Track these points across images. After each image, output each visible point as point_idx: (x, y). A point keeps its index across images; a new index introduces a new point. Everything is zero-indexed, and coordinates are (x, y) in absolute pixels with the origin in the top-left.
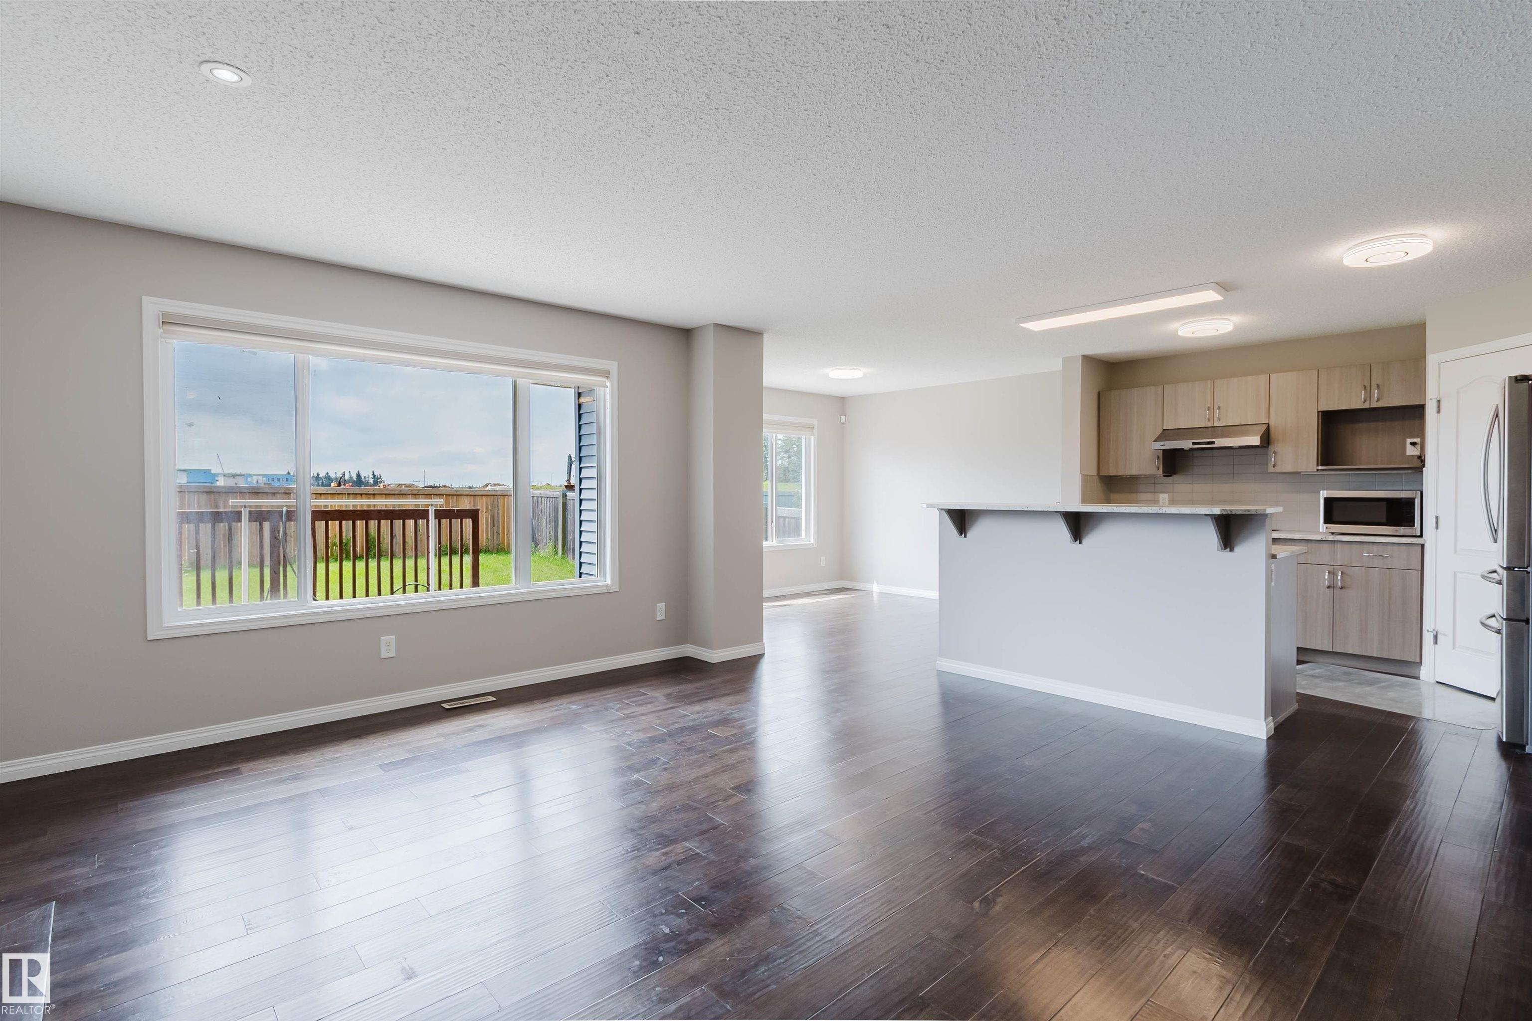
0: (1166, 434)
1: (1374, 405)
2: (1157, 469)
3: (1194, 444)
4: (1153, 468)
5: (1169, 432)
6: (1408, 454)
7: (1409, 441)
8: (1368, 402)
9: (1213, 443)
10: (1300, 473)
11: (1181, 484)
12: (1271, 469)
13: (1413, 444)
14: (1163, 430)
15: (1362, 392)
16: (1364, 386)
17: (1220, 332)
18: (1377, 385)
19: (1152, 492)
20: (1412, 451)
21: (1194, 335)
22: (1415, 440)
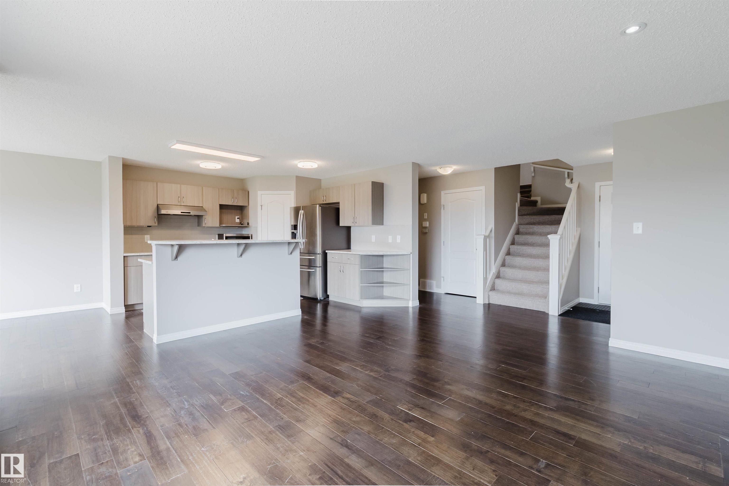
1: (235, 204)
2: (153, 223)
3: (181, 212)
4: (151, 222)
5: (160, 205)
6: (236, 222)
7: (237, 217)
9: (190, 213)
11: (156, 230)
12: (204, 225)
13: (238, 218)
14: (157, 204)
15: (232, 199)
16: (232, 197)
17: (216, 168)
18: (236, 197)
19: (141, 234)
20: (238, 221)
21: (206, 168)
22: (239, 217)
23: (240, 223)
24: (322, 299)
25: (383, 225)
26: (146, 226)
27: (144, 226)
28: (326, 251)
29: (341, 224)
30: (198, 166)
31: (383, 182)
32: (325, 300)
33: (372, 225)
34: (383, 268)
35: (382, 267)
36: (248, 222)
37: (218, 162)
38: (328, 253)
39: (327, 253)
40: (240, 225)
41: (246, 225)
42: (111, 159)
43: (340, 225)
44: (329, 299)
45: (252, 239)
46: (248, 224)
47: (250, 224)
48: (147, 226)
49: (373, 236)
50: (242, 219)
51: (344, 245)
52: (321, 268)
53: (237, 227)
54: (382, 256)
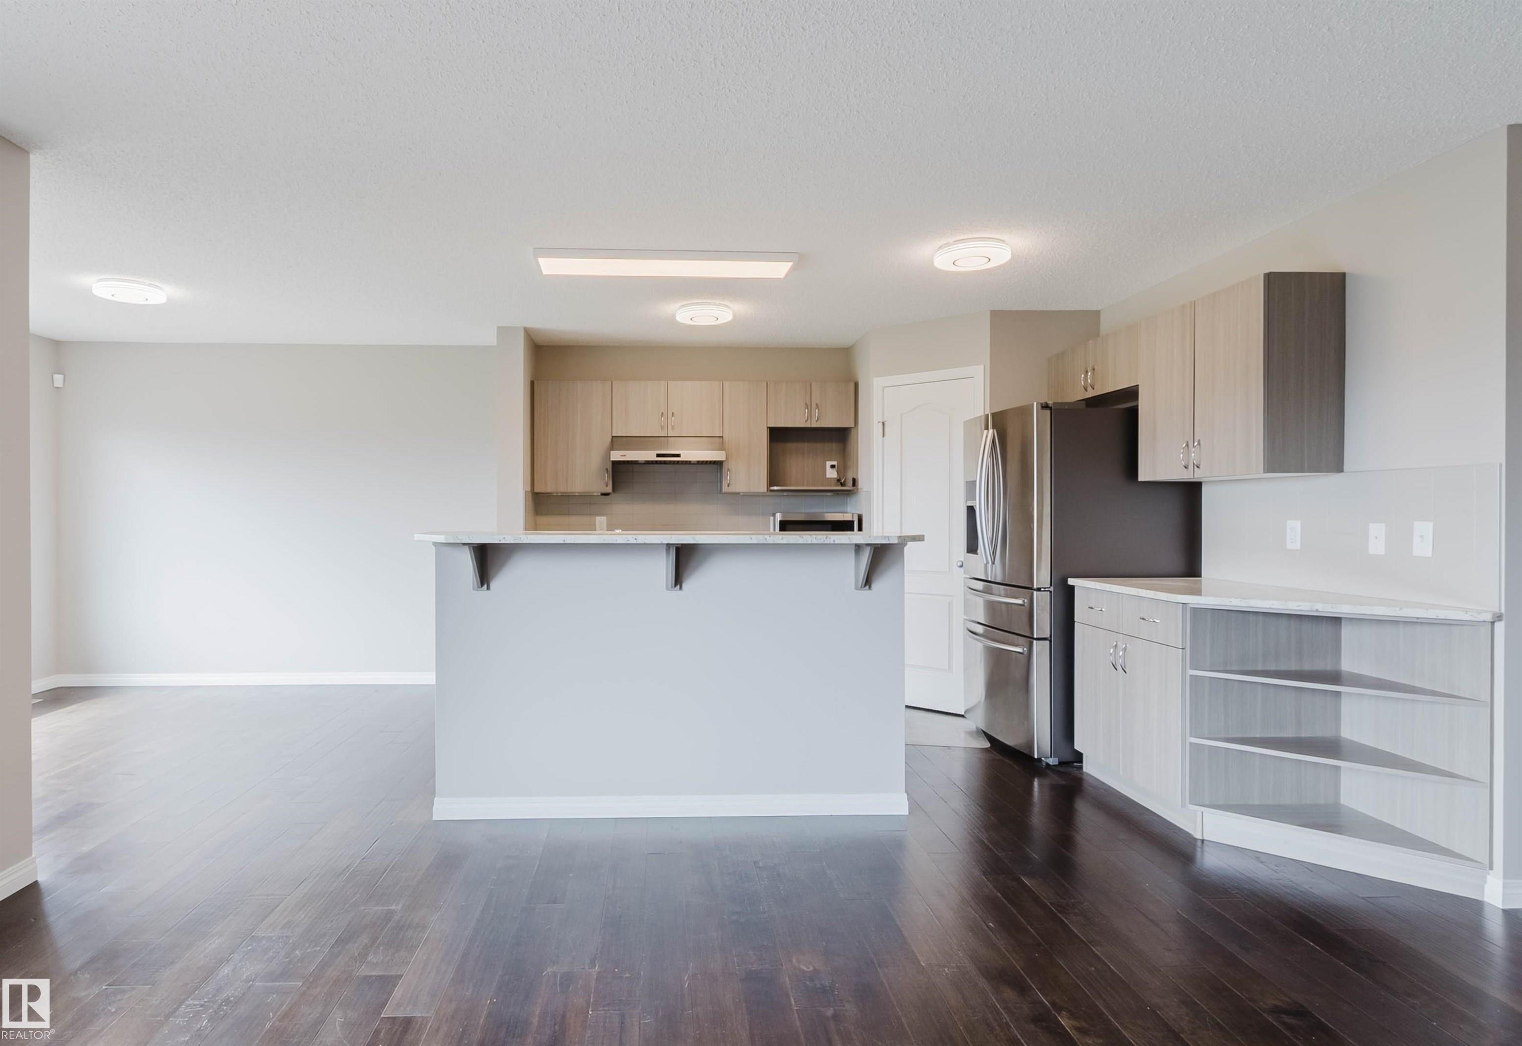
0: (617, 442)
1: (814, 425)
2: (605, 486)
3: (658, 455)
4: (601, 484)
5: (618, 439)
6: (828, 476)
7: (829, 464)
8: (809, 421)
9: (678, 456)
10: (739, 493)
11: (622, 507)
12: (725, 489)
13: (833, 467)
14: (612, 437)
15: (805, 411)
16: (806, 404)
17: (719, 322)
18: (817, 404)
19: (588, 515)
20: (832, 474)
21: (691, 323)
22: (835, 463)
23: (839, 480)
24: (1053, 761)
25: (1342, 471)
26: (597, 492)
27: (592, 493)
28: (1071, 581)
29: (1144, 475)
30: (672, 320)
31: (1343, 271)
32: (1061, 769)
33: (1264, 472)
34: (1335, 677)
35: (1329, 668)
36: (855, 477)
37: (718, 302)
38: (1076, 588)
39: (1073, 587)
40: (838, 486)
41: (849, 486)
42: (503, 331)
43: (1140, 480)
44: (1081, 767)
45: (860, 529)
46: (854, 482)
47: (861, 484)
48: (599, 494)
49: (1290, 523)
50: (843, 468)
51: (1173, 558)
52: (1048, 642)
53: (829, 494)
54: (1336, 621)
